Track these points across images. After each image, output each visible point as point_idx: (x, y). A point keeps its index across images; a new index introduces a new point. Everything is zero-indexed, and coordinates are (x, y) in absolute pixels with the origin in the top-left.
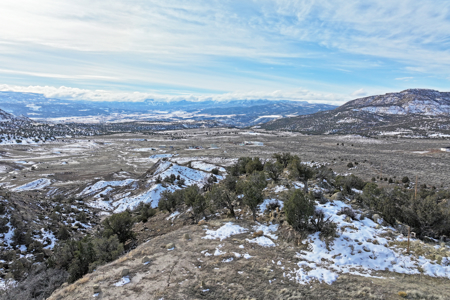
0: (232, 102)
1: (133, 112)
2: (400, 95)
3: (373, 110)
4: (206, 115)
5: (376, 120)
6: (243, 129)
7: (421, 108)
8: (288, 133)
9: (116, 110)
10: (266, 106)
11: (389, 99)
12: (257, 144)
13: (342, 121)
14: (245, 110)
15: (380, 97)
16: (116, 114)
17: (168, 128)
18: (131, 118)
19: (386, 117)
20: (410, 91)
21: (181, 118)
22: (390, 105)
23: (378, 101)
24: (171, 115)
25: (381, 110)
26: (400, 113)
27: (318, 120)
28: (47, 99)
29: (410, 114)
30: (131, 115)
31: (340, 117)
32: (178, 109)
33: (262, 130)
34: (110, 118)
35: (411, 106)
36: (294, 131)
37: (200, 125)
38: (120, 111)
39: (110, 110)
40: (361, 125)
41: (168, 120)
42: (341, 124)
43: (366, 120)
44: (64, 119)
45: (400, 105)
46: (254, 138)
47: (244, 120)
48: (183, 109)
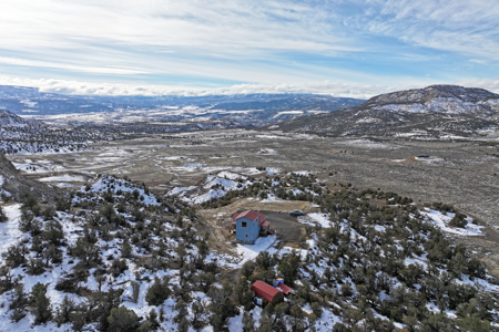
0: (249, 96)
1: (139, 108)
2: (424, 92)
3: (395, 108)
4: (221, 111)
5: (395, 119)
6: (259, 129)
7: (444, 105)
8: (305, 135)
9: (120, 106)
10: (285, 101)
11: (413, 96)
12: (271, 151)
13: (361, 121)
14: (263, 105)
15: (405, 93)
16: (121, 110)
17: (184, 129)
18: (138, 115)
19: (407, 116)
20: (435, 87)
21: (194, 116)
22: (414, 102)
23: (402, 98)
24: (182, 111)
25: (404, 108)
26: (422, 111)
27: (338, 117)
28: (43, 94)
29: (432, 112)
30: (138, 112)
31: (361, 116)
32: (189, 104)
33: (280, 132)
34: (114, 115)
35: (433, 103)
36: (310, 133)
37: (215, 124)
38: (125, 107)
39: (114, 106)
40: (380, 126)
41: (180, 118)
42: (360, 124)
43: (386, 120)
44: (64, 116)
45: (423, 103)
46: (268, 144)
47: (263, 116)
48: (195, 104)
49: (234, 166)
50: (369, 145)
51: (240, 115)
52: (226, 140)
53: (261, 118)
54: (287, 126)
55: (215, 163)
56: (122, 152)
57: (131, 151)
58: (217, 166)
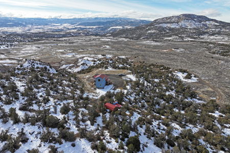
0: (96, 18)
1: (40, 25)
2: (178, 17)
3: (165, 25)
4: (82, 27)
5: (165, 31)
6: (101, 36)
7: (187, 24)
8: (123, 39)
9: (29, 23)
10: (114, 21)
11: (173, 19)
12: (108, 46)
13: (149, 32)
14: (103, 23)
15: (170, 18)
16: (30, 26)
17: (64, 36)
18: (40, 28)
19: (170, 29)
20: (184, 15)
21: (69, 29)
22: (174, 22)
23: (168, 20)
24: (62, 27)
25: (169, 25)
26: (177, 27)
27: (139, 30)
29: (181, 27)
30: (39, 27)
31: (149, 29)
32: (66, 23)
33: (111, 37)
34: (27, 28)
35: (182, 23)
36: (126, 38)
37: (80, 33)
38: (32, 24)
39: (26, 23)
40: (158, 34)
41: (61, 30)
42: (149, 33)
43: (160, 31)
45: (177, 23)
46: (106, 43)
47: (103, 29)
48: (69, 23)
49: (91, 54)
50: (152, 44)
51: (92, 28)
52: (86, 41)
53: (102, 30)
54: (115, 34)
55: (81, 53)
56: (34, 48)
57: (39, 47)
58: (83, 54)
